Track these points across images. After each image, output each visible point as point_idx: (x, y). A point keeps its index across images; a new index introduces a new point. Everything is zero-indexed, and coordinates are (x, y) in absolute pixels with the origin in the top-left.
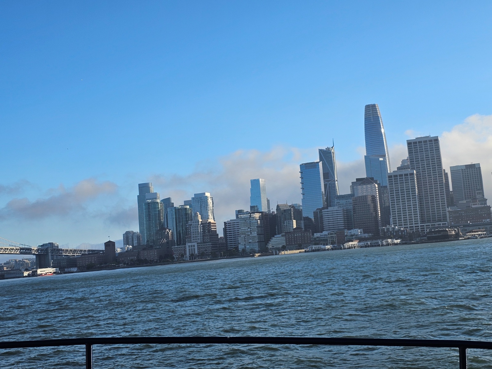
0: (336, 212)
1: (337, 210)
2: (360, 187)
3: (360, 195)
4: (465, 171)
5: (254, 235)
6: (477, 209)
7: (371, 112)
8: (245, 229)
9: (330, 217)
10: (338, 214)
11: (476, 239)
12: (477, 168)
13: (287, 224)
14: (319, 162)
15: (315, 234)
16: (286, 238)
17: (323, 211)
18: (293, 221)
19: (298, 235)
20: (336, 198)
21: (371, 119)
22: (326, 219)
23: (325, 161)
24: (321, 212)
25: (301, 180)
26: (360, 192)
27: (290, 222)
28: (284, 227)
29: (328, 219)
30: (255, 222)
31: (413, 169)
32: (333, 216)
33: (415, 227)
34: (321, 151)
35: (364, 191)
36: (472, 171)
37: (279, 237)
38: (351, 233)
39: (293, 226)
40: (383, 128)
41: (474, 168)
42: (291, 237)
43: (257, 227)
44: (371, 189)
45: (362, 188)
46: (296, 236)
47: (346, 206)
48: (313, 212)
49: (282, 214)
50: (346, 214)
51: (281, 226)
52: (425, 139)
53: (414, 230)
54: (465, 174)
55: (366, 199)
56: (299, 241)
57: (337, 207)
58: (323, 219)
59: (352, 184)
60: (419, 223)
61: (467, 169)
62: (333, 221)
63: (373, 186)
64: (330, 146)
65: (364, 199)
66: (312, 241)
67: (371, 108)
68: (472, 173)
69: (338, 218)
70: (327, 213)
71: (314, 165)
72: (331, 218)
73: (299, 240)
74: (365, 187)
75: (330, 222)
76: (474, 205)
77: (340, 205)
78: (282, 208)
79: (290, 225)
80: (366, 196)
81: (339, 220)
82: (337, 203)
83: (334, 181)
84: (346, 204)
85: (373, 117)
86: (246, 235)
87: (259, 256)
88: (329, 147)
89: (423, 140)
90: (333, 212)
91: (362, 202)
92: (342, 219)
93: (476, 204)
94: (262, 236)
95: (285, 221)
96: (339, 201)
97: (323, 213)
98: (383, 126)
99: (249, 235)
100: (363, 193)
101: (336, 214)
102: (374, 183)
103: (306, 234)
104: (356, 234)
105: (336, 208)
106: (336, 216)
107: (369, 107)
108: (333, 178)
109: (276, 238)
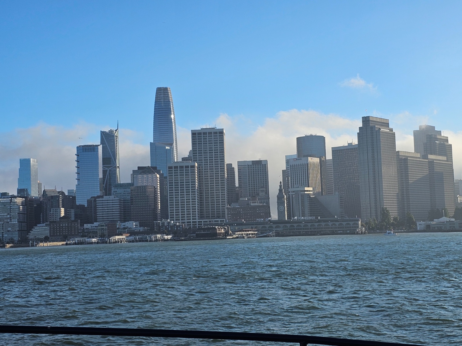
0: (112, 201)
1: (112, 200)
2: (140, 176)
3: (139, 185)
4: (251, 168)
5: (14, 222)
6: (255, 207)
7: (162, 96)
8: (4, 216)
9: (104, 207)
10: (113, 203)
11: (244, 238)
12: (263, 165)
13: (53, 212)
14: (99, 145)
15: (85, 225)
16: (50, 228)
17: (97, 199)
18: (60, 209)
19: (64, 225)
20: (114, 187)
21: (161, 104)
22: (100, 209)
23: (107, 145)
24: (95, 201)
25: (77, 163)
26: (140, 182)
27: (57, 210)
28: (50, 216)
29: (102, 209)
30: (17, 208)
31: (195, 161)
32: (108, 206)
33: (193, 222)
34: (103, 133)
35: (145, 181)
36: (258, 167)
37: (43, 227)
38: (125, 225)
39: (60, 215)
40: (174, 114)
41: (260, 165)
42: (57, 227)
43: (18, 213)
44: (152, 180)
45: (143, 178)
46: (61, 226)
47: (124, 196)
48: (86, 200)
49: (49, 200)
50: (124, 205)
51: (46, 214)
52: (210, 131)
53: (192, 226)
54: (251, 170)
55: (145, 190)
56: (65, 233)
57: (114, 196)
58: (97, 209)
59: (133, 172)
60: (197, 219)
61: (253, 165)
62: (108, 212)
63: (155, 176)
64: (114, 129)
65: (143, 190)
66: (79, 233)
67: (162, 91)
68: (258, 169)
69: (114, 208)
70: (101, 202)
71: (93, 148)
72: (106, 208)
73: (65, 230)
74: (145, 177)
75: (104, 213)
76: (253, 203)
77: (117, 194)
78: (49, 194)
79: (58, 213)
80: (145, 186)
81: (114, 210)
82: (114, 192)
83: (115, 167)
84: (124, 193)
85: (164, 101)
86: (4, 222)
87: (11, 247)
88: (112, 129)
89: (207, 131)
90: (108, 201)
91: (141, 192)
92: (118, 210)
93: (255, 203)
94: (23, 224)
95: (52, 209)
96: (116, 190)
97: (97, 202)
98: (173, 112)
99: (8, 222)
100: (143, 182)
101: (112, 204)
102: (156, 173)
103: (73, 225)
104: (129, 227)
105: (112, 197)
106: (112, 206)
107: (161, 90)
108: (114, 164)
109: (39, 227)
